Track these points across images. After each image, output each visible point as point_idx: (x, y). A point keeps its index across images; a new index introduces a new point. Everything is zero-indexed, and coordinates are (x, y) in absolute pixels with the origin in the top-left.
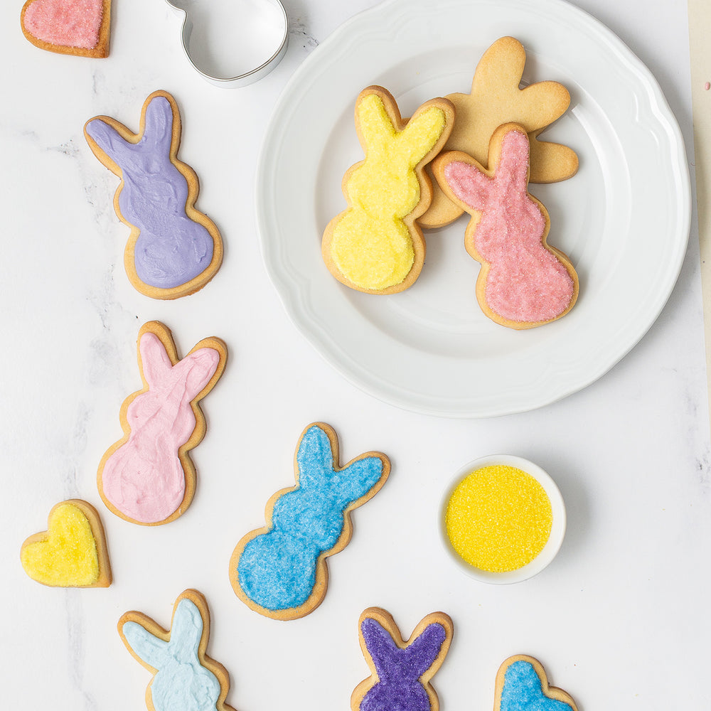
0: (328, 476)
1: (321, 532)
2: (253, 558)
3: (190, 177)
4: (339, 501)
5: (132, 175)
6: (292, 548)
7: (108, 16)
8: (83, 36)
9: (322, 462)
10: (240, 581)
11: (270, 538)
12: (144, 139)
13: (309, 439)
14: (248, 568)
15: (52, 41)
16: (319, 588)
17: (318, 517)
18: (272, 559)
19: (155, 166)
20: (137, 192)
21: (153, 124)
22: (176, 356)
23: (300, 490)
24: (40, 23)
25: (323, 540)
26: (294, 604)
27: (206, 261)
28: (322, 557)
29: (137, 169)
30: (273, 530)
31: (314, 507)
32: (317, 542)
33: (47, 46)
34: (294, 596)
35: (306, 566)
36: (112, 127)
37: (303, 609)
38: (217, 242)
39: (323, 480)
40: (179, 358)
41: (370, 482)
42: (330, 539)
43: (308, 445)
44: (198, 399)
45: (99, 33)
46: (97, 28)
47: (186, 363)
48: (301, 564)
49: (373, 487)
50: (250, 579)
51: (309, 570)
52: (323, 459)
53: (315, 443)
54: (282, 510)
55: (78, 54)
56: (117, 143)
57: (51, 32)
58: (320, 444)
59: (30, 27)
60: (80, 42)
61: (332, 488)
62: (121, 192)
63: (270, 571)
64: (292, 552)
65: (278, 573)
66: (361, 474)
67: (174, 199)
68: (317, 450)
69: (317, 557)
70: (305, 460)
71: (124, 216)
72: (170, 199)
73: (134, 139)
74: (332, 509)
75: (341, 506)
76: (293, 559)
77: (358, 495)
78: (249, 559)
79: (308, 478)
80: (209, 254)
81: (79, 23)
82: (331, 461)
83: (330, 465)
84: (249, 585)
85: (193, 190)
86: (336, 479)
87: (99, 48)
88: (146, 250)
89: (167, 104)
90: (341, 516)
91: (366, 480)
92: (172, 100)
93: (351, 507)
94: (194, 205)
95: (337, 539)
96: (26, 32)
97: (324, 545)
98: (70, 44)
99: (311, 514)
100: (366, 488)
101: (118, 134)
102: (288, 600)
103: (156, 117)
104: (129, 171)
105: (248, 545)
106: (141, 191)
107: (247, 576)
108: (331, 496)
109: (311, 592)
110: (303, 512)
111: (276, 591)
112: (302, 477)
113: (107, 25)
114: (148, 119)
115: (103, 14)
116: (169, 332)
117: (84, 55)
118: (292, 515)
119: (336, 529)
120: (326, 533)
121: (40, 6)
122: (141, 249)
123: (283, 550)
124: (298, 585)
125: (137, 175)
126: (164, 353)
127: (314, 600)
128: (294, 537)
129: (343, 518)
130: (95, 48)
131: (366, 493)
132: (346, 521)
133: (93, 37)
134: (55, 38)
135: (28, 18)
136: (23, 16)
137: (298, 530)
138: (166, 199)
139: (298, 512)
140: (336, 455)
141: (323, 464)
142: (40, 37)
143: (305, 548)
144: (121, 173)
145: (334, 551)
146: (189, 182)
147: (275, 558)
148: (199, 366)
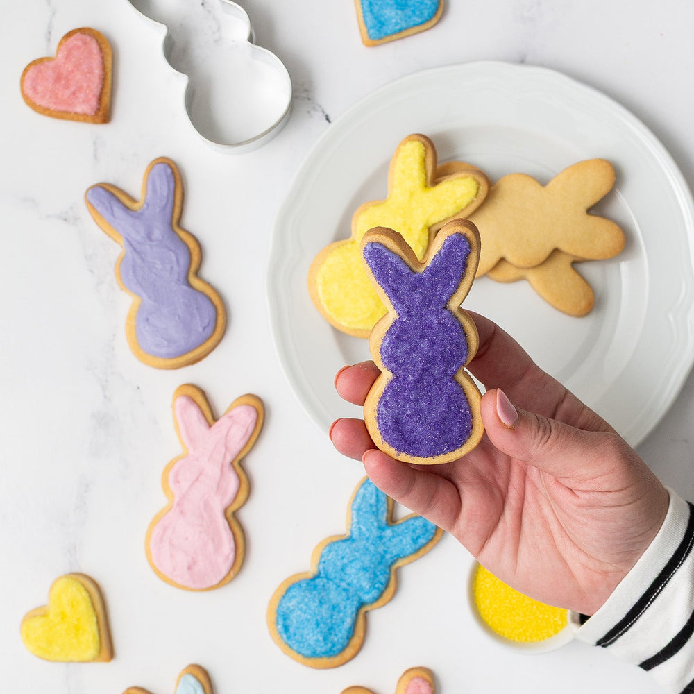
0: (381, 528)
1: (366, 585)
2: (294, 602)
3: (192, 244)
4: (388, 556)
5: (134, 243)
6: (334, 596)
7: (109, 81)
8: (84, 101)
9: (376, 514)
10: (277, 623)
11: (313, 583)
12: (145, 206)
13: (366, 489)
14: (288, 612)
15: (52, 107)
16: (356, 641)
17: (365, 569)
18: (314, 605)
19: (157, 234)
20: (139, 261)
21: (154, 191)
22: (211, 416)
23: (350, 539)
24: (40, 89)
25: (367, 593)
26: (330, 653)
27: (209, 330)
28: (363, 610)
29: (138, 237)
30: (317, 576)
31: (363, 558)
32: (361, 594)
33: (47, 112)
34: (330, 645)
35: (347, 616)
36: (112, 195)
37: (337, 660)
38: (220, 311)
39: (375, 532)
40: (215, 419)
41: (422, 541)
42: (374, 593)
43: (364, 495)
44: (239, 458)
45: (100, 99)
46: (98, 94)
47: (223, 424)
48: (341, 615)
49: (424, 546)
50: (288, 622)
51: (349, 621)
52: (378, 510)
53: (372, 494)
54: (330, 557)
55: (78, 120)
56: (118, 211)
57: (51, 97)
58: (377, 496)
59: (29, 92)
60: (81, 108)
61: (383, 541)
62: (123, 261)
63: (309, 617)
64: (334, 601)
65: (317, 620)
66: (414, 531)
67: (176, 268)
68: (373, 501)
69: (358, 610)
70: (359, 510)
71: (126, 284)
72: (172, 268)
73: (135, 206)
74: (380, 563)
75: (390, 561)
76: (334, 607)
77: (408, 552)
78: (290, 602)
79: (360, 529)
80: (212, 324)
81: (79, 88)
82: (385, 515)
83: (383, 517)
84: (286, 628)
85: (195, 258)
86: (388, 532)
87: (100, 113)
88: (147, 320)
89: (169, 171)
90: (387, 571)
91: (418, 538)
92: (174, 166)
93: (399, 564)
94: (197, 273)
95: (381, 594)
96: (25, 97)
97: (367, 598)
98: (70, 109)
99: (358, 565)
100: (417, 546)
101: (119, 201)
102: (323, 649)
103: (158, 185)
104: (130, 239)
105: (290, 588)
106: (143, 260)
107: (285, 619)
108: (381, 549)
109: (348, 644)
110: (352, 561)
111: (313, 637)
112: (354, 526)
113: (107, 90)
114: (150, 187)
115: (104, 79)
116: (203, 393)
117: (85, 121)
118: (339, 563)
119: (382, 584)
120: (370, 587)
121: (40, 71)
122: (143, 317)
123: (325, 597)
124: (336, 635)
125: (139, 243)
126: (200, 415)
127: (349, 652)
128: (338, 586)
129: (390, 574)
130: (96, 114)
131: (417, 551)
132: (393, 577)
133: (94, 103)
134: (55, 103)
135: (28, 83)
136: (22, 81)
137: (342, 580)
138: (168, 267)
139: (345, 561)
140: (391, 509)
141: (377, 516)
142: (40, 102)
143: (348, 598)
144: (122, 241)
145: (376, 605)
146: (192, 250)
147: (316, 604)
148: (237, 425)
